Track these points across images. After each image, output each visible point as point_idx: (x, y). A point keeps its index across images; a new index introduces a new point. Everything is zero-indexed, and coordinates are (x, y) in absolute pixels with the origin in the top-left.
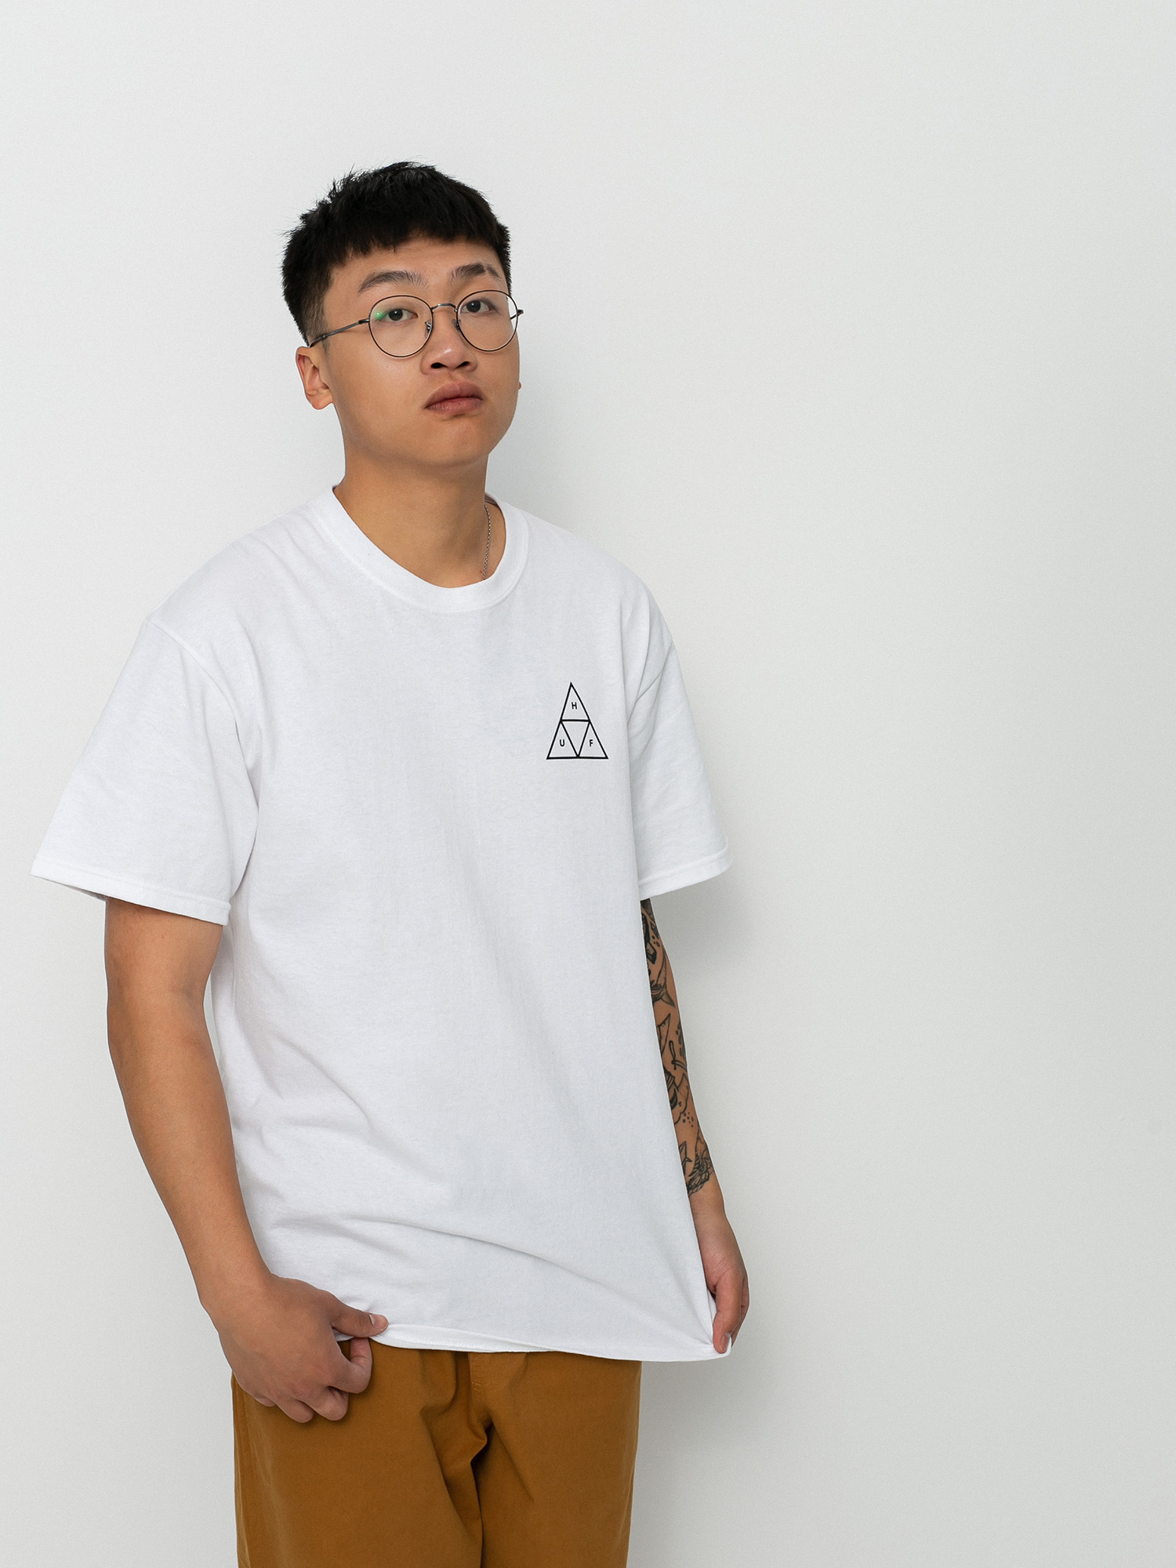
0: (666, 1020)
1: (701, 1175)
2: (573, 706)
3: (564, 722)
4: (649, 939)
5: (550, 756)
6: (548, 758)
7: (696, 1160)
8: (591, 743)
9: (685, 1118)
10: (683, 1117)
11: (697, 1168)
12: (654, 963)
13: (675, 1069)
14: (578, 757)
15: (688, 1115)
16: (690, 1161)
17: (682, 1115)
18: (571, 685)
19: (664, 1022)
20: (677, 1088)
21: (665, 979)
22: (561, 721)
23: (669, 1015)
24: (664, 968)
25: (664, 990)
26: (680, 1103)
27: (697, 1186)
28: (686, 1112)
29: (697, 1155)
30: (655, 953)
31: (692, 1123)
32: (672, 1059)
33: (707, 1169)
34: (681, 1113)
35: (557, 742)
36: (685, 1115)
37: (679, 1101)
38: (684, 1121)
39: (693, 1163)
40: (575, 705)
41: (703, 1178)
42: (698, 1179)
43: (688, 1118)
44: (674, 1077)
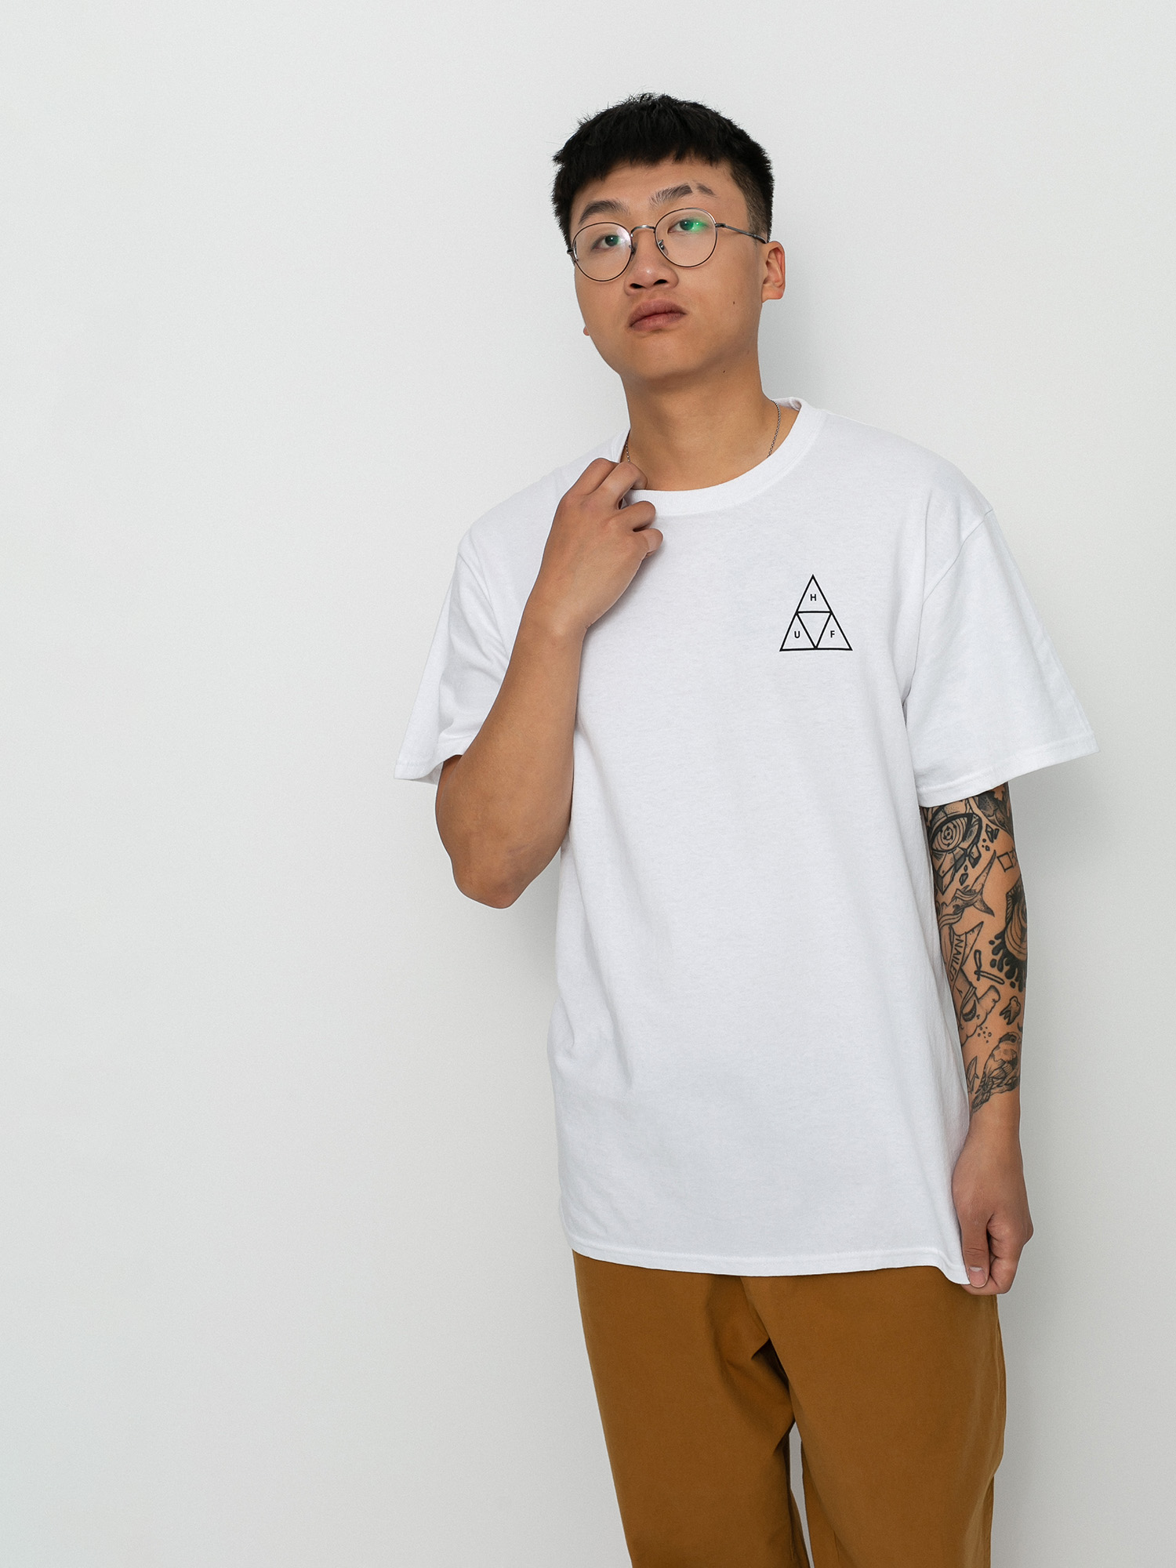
0: (975, 927)
1: (983, 1094)
2: (812, 597)
3: (800, 614)
4: (978, 841)
5: (784, 648)
6: (782, 650)
7: (983, 1078)
8: (832, 634)
9: (981, 1032)
10: (978, 1031)
11: (982, 1086)
12: (973, 867)
13: (978, 979)
14: (816, 648)
15: (984, 1029)
16: (978, 1078)
17: (978, 1028)
18: (813, 577)
19: (972, 930)
20: (978, 999)
21: (983, 885)
22: (797, 613)
23: (982, 923)
24: (985, 874)
25: (979, 896)
26: (978, 1016)
27: (978, 1105)
28: (983, 1026)
29: (984, 1073)
30: (980, 856)
31: (988, 1038)
32: (975, 968)
33: (991, 1088)
34: (977, 1027)
35: (791, 633)
36: (981, 1029)
37: (977, 1014)
38: (979, 1035)
39: (980, 1080)
40: (815, 597)
41: (984, 1098)
42: (981, 1097)
43: (984, 1033)
44: (976, 988)
